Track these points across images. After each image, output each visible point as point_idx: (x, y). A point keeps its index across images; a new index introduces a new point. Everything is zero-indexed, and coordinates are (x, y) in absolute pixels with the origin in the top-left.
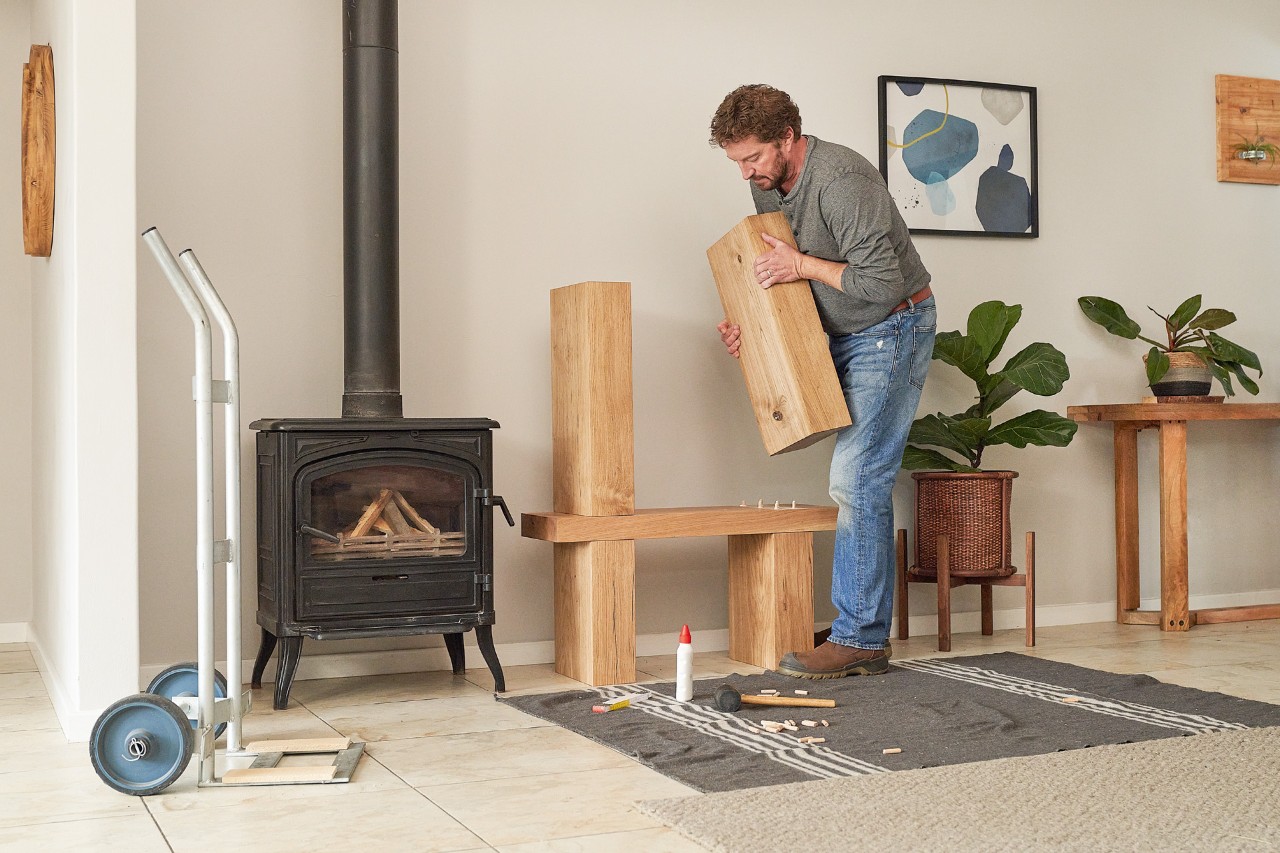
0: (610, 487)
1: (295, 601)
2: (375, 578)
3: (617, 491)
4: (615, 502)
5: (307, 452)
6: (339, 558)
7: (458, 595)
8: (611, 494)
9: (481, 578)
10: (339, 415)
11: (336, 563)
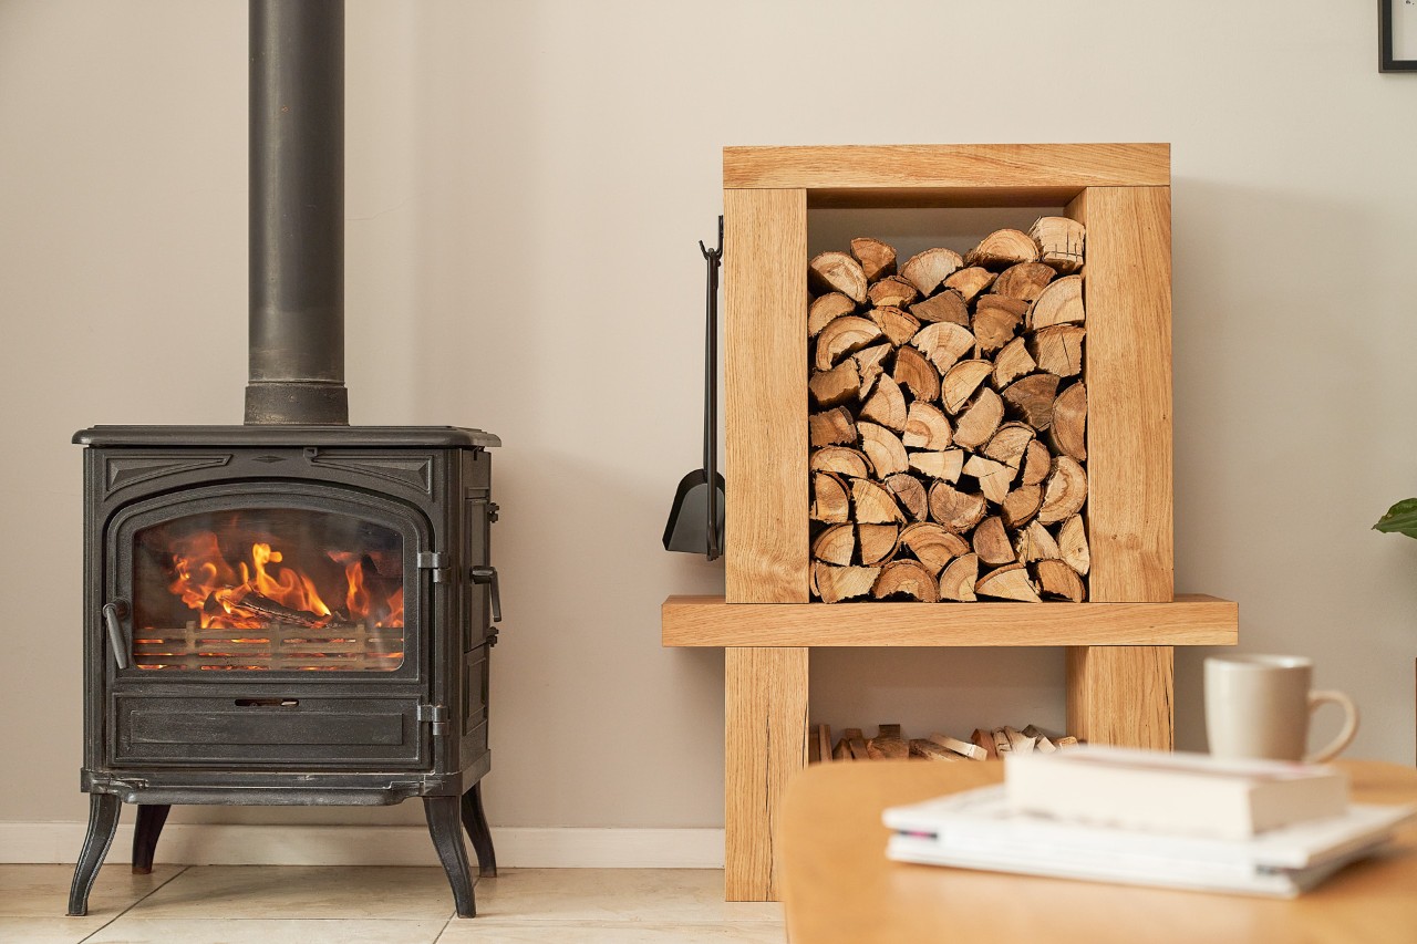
0: (763, 552)
1: (104, 735)
2: (241, 702)
3: (776, 559)
4: (770, 579)
5: (125, 482)
6: (192, 665)
7: (385, 739)
8: (764, 566)
9: (425, 712)
10: (239, 421)
11: (186, 673)
